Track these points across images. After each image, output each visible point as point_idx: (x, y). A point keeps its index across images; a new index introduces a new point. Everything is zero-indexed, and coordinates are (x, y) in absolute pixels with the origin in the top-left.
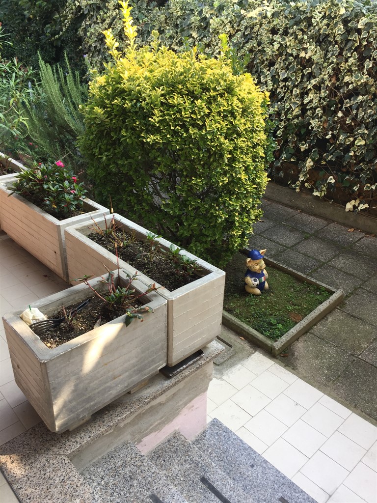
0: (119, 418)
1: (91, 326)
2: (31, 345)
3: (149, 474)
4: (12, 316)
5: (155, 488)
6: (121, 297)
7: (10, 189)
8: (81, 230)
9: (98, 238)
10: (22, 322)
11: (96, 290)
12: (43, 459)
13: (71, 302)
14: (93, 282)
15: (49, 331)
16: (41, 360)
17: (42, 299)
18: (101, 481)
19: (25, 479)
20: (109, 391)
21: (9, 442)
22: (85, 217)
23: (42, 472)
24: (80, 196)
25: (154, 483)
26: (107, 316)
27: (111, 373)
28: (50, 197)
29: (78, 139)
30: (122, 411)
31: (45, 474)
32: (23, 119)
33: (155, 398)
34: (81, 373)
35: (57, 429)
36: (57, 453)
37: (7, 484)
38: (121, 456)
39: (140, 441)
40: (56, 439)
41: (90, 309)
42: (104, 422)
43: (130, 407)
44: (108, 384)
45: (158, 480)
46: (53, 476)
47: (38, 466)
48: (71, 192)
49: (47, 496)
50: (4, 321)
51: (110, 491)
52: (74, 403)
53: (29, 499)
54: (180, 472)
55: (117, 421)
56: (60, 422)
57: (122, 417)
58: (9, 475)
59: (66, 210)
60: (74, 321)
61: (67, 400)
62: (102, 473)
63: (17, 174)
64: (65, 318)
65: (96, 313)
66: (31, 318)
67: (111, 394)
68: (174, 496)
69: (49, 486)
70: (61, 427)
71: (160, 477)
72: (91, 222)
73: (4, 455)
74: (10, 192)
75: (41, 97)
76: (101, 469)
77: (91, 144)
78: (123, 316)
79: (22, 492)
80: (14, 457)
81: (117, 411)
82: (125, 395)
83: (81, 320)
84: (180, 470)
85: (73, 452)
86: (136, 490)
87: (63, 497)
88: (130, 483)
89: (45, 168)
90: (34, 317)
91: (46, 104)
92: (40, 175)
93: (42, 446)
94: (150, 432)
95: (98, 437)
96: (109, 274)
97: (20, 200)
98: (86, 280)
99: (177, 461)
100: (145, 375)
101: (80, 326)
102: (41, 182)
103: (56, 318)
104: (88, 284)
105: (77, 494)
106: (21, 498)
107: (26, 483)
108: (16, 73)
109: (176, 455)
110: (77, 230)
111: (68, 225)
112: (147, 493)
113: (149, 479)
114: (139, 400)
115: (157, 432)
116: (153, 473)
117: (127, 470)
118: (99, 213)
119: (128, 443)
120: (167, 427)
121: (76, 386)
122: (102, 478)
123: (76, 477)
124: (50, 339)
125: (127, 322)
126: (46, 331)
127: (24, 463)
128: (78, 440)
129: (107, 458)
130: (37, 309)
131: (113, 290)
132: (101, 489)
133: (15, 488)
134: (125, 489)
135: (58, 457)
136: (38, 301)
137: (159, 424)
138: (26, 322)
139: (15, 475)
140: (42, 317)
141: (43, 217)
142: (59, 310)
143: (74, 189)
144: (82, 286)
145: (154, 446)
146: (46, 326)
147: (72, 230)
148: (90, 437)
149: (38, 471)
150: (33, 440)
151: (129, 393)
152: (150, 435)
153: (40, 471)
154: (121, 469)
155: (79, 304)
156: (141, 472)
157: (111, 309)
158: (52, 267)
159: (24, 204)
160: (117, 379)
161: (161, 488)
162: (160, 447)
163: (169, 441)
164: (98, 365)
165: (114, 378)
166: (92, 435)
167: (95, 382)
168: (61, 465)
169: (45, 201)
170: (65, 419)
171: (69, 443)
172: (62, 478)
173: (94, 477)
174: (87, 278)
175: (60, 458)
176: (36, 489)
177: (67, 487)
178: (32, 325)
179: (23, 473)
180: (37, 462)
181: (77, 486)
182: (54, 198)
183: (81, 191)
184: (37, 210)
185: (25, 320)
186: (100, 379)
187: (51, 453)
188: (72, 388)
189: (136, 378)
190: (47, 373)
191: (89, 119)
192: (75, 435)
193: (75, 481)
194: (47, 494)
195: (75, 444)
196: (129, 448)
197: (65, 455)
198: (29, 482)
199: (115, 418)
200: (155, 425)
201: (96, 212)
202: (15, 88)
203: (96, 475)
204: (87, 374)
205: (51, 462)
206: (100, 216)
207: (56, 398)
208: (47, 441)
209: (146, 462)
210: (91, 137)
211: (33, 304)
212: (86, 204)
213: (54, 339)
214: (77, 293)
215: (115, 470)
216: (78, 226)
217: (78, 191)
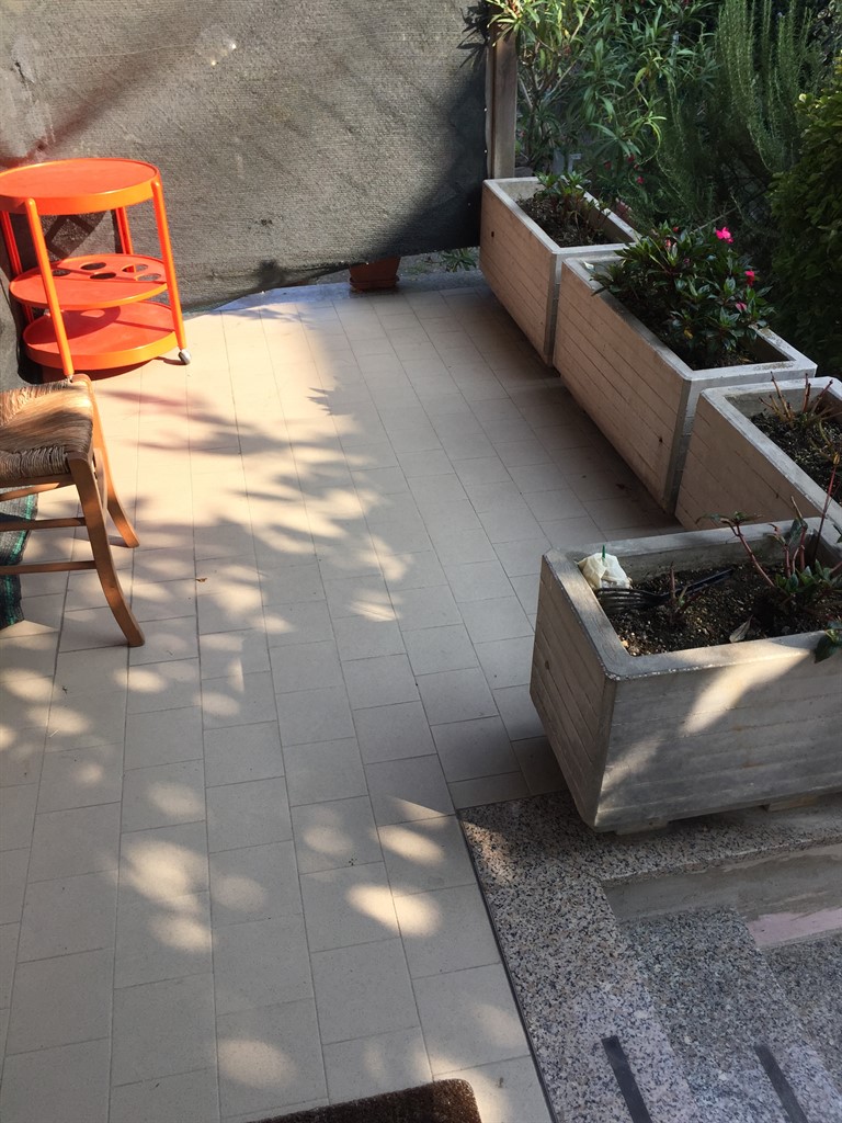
0: (729, 853)
1: (722, 632)
2: (593, 634)
3: (764, 1000)
4: (563, 558)
5: (772, 1036)
6: (813, 587)
7: (597, 278)
8: (739, 402)
9: (776, 429)
10: (581, 578)
11: (755, 553)
12: (552, 868)
13: (688, 564)
14: (754, 531)
15: (630, 613)
16: (610, 673)
17: (628, 541)
18: (655, 964)
19: (512, 891)
20: (726, 788)
21: (493, 804)
22: (753, 373)
23: (546, 893)
24: (754, 321)
25: (771, 1024)
26: (767, 623)
27: (743, 751)
28: (683, 311)
29: (775, 179)
30: (740, 841)
31: (551, 900)
32: (654, 120)
33: (823, 842)
34: (681, 729)
35: (596, 821)
36: (583, 867)
37: (476, 886)
38: (709, 931)
39: (754, 917)
40: (585, 839)
41: (728, 592)
42: (692, 846)
43: (759, 840)
44: (728, 773)
45: (782, 1021)
46: (566, 910)
47: (541, 878)
48: (738, 306)
49: (548, 946)
50: (545, 563)
51: (668, 994)
52: (646, 784)
53: (513, 935)
54: (830, 1026)
55: (722, 856)
56: (607, 810)
57: (738, 852)
58: (482, 869)
59: (712, 347)
60: (689, 611)
61: (634, 772)
62: (659, 949)
63: (620, 247)
64: (670, 595)
65: (741, 606)
66: (601, 576)
67: (727, 795)
68: (813, 1076)
69: (554, 928)
70: (604, 819)
71: (788, 1019)
72: (769, 387)
73: (482, 827)
74: (595, 285)
75: (703, 70)
76: (657, 939)
77: (806, 194)
78: (813, 634)
79: (500, 914)
80: (498, 838)
81: (727, 836)
82: (753, 809)
83: (705, 611)
84: (832, 1021)
85: (615, 880)
86: (727, 1020)
87: (579, 963)
88: (716, 998)
89: (689, 241)
90: (607, 573)
91: (712, 86)
92: (675, 255)
93: (554, 841)
94: (784, 909)
95: (674, 873)
96: (795, 524)
97: (614, 308)
98: (737, 523)
99: (829, 998)
100: (818, 784)
101: (699, 625)
102: (673, 272)
103: (646, 589)
104: (740, 535)
105: (609, 970)
106: (498, 925)
107: (512, 900)
108: (664, 6)
109: (829, 983)
110: (729, 399)
111: (710, 383)
112: (752, 1038)
113: (763, 1011)
114: (785, 833)
115: (798, 915)
116: (775, 1002)
117: (717, 966)
118: (790, 369)
119: (729, 911)
120: (825, 913)
121: (661, 750)
122: (657, 959)
123: (614, 934)
124: (630, 632)
125: (821, 651)
126: (623, 613)
127: (515, 859)
128: (631, 860)
129: (676, 921)
130: (615, 558)
131: (798, 565)
132: (650, 979)
133: (490, 901)
134: (702, 1005)
135: (583, 876)
136: (621, 542)
137: (810, 901)
138: (589, 580)
139: (494, 875)
140: (622, 579)
141: (656, 355)
142: (658, 575)
143: (744, 301)
144: (725, 533)
145: (781, 940)
146: (625, 600)
147: (717, 398)
148: (657, 866)
149: (539, 888)
150: (539, 820)
151: (764, 808)
152: (780, 915)
153: (543, 889)
154: (702, 958)
155: (704, 573)
156: (748, 987)
157: (782, 609)
158: (643, 469)
159: (619, 317)
160: (750, 769)
161: (786, 1042)
162: (795, 949)
163: (820, 945)
164: (722, 723)
165: (747, 765)
166: (663, 864)
167: (703, 757)
168: (586, 896)
169: (670, 318)
170: (617, 809)
171: (610, 859)
172: (584, 923)
173: (640, 948)
174: (744, 520)
175: (587, 881)
176: (528, 921)
177: (590, 947)
178: (599, 590)
179: (510, 878)
180: (539, 869)
181: (611, 955)
182: (692, 313)
183: (759, 306)
184: (645, 336)
185: (587, 575)
186: (717, 756)
187: (571, 862)
188: (653, 753)
189: (795, 783)
190: (613, 704)
191: (821, 129)
192: (625, 848)
193: (609, 943)
194: (547, 942)
195: (622, 866)
196: (730, 923)
197: (598, 880)
198: (517, 901)
199: (720, 849)
200: (799, 898)
201: (784, 366)
202: (654, 44)
203: (646, 946)
204: (692, 735)
205: (567, 880)
206: (792, 376)
207: (614, 759)
208: (567, 834)
209: (763, 970)
210: (813, 177)
211: (608, 546)
212: (762, 342)
213: (636, 635)
214: (706, 548)
215: (690, 955)
216: (734, 391)
217: (753, 307)
